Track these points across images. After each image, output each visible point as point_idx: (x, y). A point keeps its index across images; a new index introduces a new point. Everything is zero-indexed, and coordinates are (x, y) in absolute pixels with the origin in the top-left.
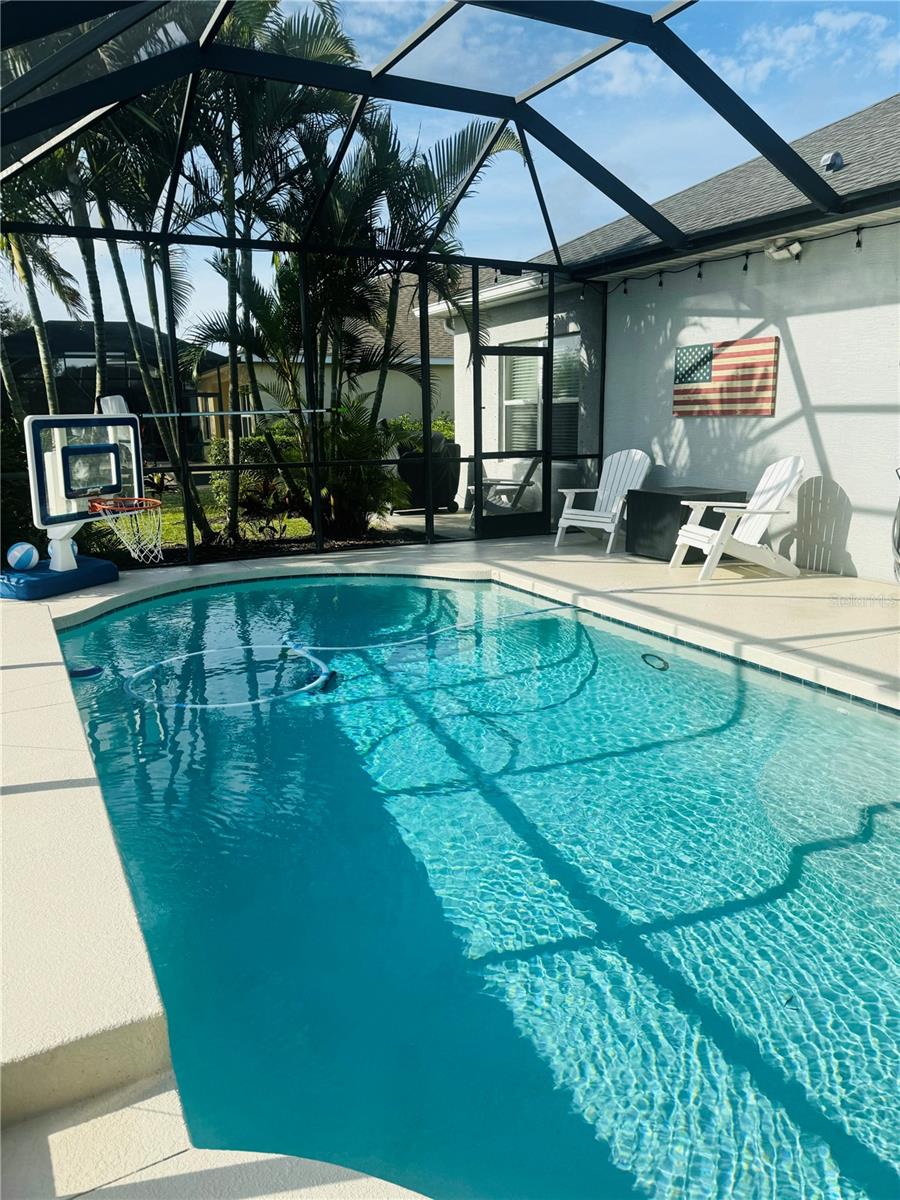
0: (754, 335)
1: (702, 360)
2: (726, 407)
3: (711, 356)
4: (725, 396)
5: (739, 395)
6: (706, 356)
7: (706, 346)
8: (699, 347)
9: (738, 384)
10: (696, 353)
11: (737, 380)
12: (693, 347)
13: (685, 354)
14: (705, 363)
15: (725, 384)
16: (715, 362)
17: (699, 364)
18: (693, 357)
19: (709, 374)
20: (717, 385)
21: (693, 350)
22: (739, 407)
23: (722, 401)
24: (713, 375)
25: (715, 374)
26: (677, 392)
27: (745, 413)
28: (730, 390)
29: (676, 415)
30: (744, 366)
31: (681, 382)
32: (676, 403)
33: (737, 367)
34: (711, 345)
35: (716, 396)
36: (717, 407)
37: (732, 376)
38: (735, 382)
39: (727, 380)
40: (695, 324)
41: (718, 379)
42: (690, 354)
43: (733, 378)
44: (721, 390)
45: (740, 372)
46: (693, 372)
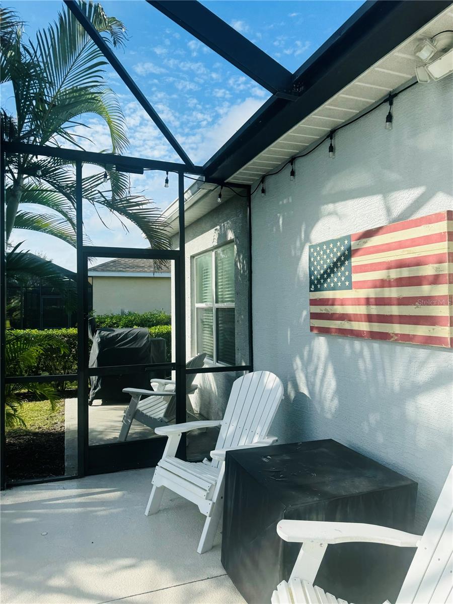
0: (411, 215)
1: (339, 259)
2: (377, 327)
3: (349, 254)
4: (374, 310)
5: (395, 310)
6: (343, 254)
7: (341, 240)
8: (334, 242)
9: (393, 293)
10: (332, 250)
11: (390, 286)
12: (327, 243)
13: (319, 254)
14: (343, 263)
15: (372, 293)
16: (356, 261)
17: (335, 264)
18: (328, 257)
19: (349, 278)
20: (362, 293)
21: (328, 247)
22: (397, 329)
23: (370, 318)
24: (353, 280)
25: (356, 277)
26: (314, 302)
27: (407, 339)
28: (380, 302)
29: (315, 332)
30: (401, 265)
31: (316, 290)
32: (314, 316)
33: (389, 266)
34: (349, 237)
35: (362, 310)
36: (364, 326)
37: (383, 281)
38: (387, 289)
39: (375, 287)
40: (330, 214)
41: (362, 285)
42: (325, 252)
43: (384, 284)
44: (368, 302)
45: (394, 274)
46: (329, 276)
